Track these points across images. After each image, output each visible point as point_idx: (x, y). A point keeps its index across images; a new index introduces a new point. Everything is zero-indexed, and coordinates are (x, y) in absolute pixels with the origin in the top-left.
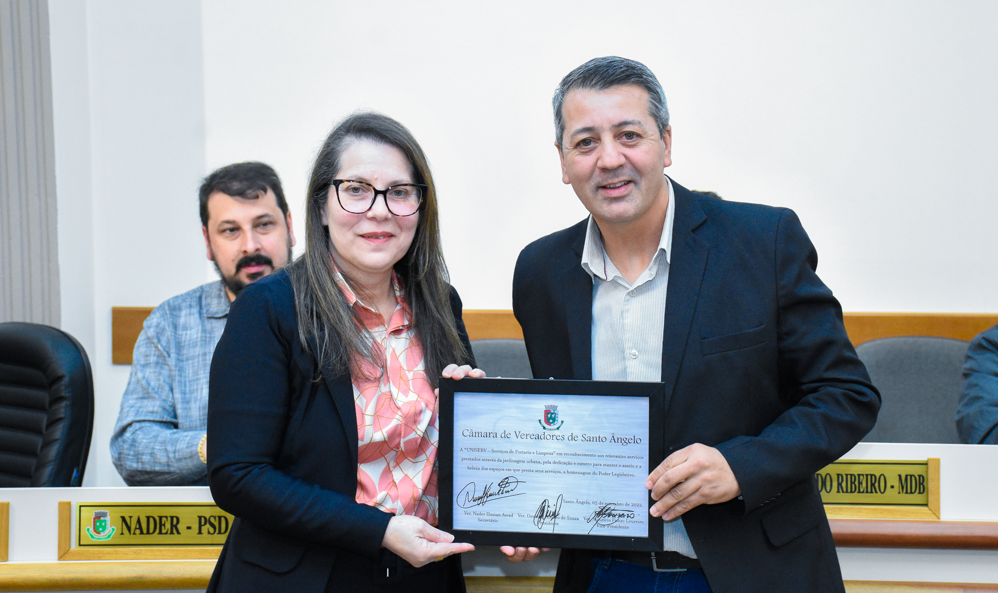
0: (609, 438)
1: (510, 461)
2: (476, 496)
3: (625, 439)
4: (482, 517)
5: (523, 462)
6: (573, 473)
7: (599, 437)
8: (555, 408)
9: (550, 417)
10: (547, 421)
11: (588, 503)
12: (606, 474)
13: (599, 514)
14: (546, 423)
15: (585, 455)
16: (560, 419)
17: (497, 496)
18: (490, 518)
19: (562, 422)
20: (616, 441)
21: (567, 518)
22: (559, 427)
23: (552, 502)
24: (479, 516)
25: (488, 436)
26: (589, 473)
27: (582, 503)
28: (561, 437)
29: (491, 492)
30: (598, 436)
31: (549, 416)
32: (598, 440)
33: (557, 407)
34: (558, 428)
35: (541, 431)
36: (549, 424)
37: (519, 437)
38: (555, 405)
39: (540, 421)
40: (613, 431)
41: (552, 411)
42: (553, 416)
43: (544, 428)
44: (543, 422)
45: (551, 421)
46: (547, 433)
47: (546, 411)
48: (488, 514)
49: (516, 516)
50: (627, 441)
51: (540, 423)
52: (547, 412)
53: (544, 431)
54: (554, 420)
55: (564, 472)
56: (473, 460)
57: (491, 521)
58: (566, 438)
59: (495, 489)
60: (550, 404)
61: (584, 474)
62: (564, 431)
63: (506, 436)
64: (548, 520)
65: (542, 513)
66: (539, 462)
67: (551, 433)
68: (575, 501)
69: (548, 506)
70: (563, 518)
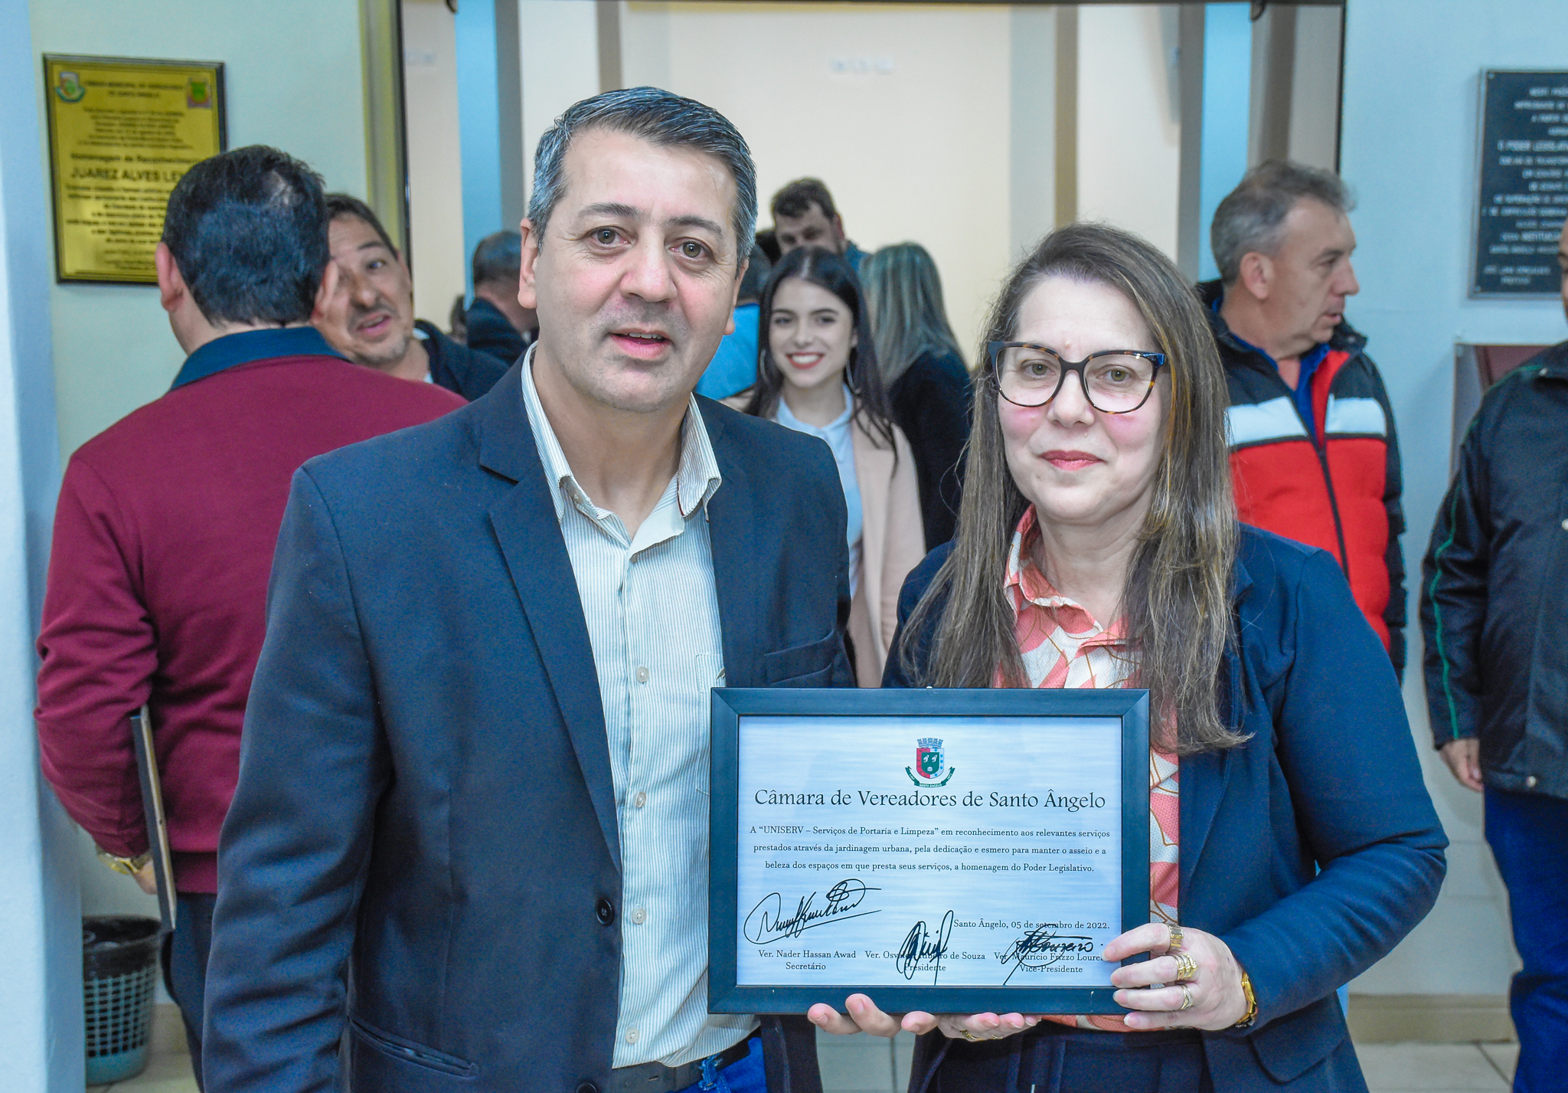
0: (1043, 798)
1: (850, 849)
2: (783, 919)
3: (1073, 800)
4: (794, 961)
5: (876, 849)
6: (974, 868)
7: (1024, 797)
8: (938, 743)
9: (928, 761)
10: (922, 768)
11: (1003, 925)
12: (1037, 868)
13: (1026, 945)
14: (920, 772)
15: (997, 833)
16: (946, 765)
17: (825, 919)
18: (810, 961)
19: (952, 770)
20: (1057, 804)
21: (961, 956)
22: (947, 780)
23: (932, 927)
24: (788, 959)
25: (806, 801)
26: (1005, 868)
27: (992, 926)
28: (949, 800)
29: (812, 910)
30: (1021, 796)
31: (926, 759)
32: (1021, 803)
33: (941, 742)
34: (943, 783)
35: (909, 789)
36: (927, 775)
37: (868, 802)
38: (938, 738)
39: (908, 769)
40: (1051, 786)
41: (932, 751)
42: (934, 759)
43: (917, 783)
44: (914, 771)
45: (930, 769)
46: (923, 792)
47: (919, 751)
48: (806, 954)
49: (861, 956)
50: (1077, 804)
51: (909, 773)
52: (921, 753)
53: (917, 788)
54: (936, 767)
55: (957, 868)
56: (776, 849)
57: (813, 968)
58: (959, 801)
59: (820, 904)
60: (927, 737)
61: (994, 869)
62: (957, 787)
63: (841, 800)
64: (924, 961)
65: (913, 948)
66: (908, 850)
67: (931, 792)
68: (978, 922)
69: (926, 935)
70: (954, 956)
